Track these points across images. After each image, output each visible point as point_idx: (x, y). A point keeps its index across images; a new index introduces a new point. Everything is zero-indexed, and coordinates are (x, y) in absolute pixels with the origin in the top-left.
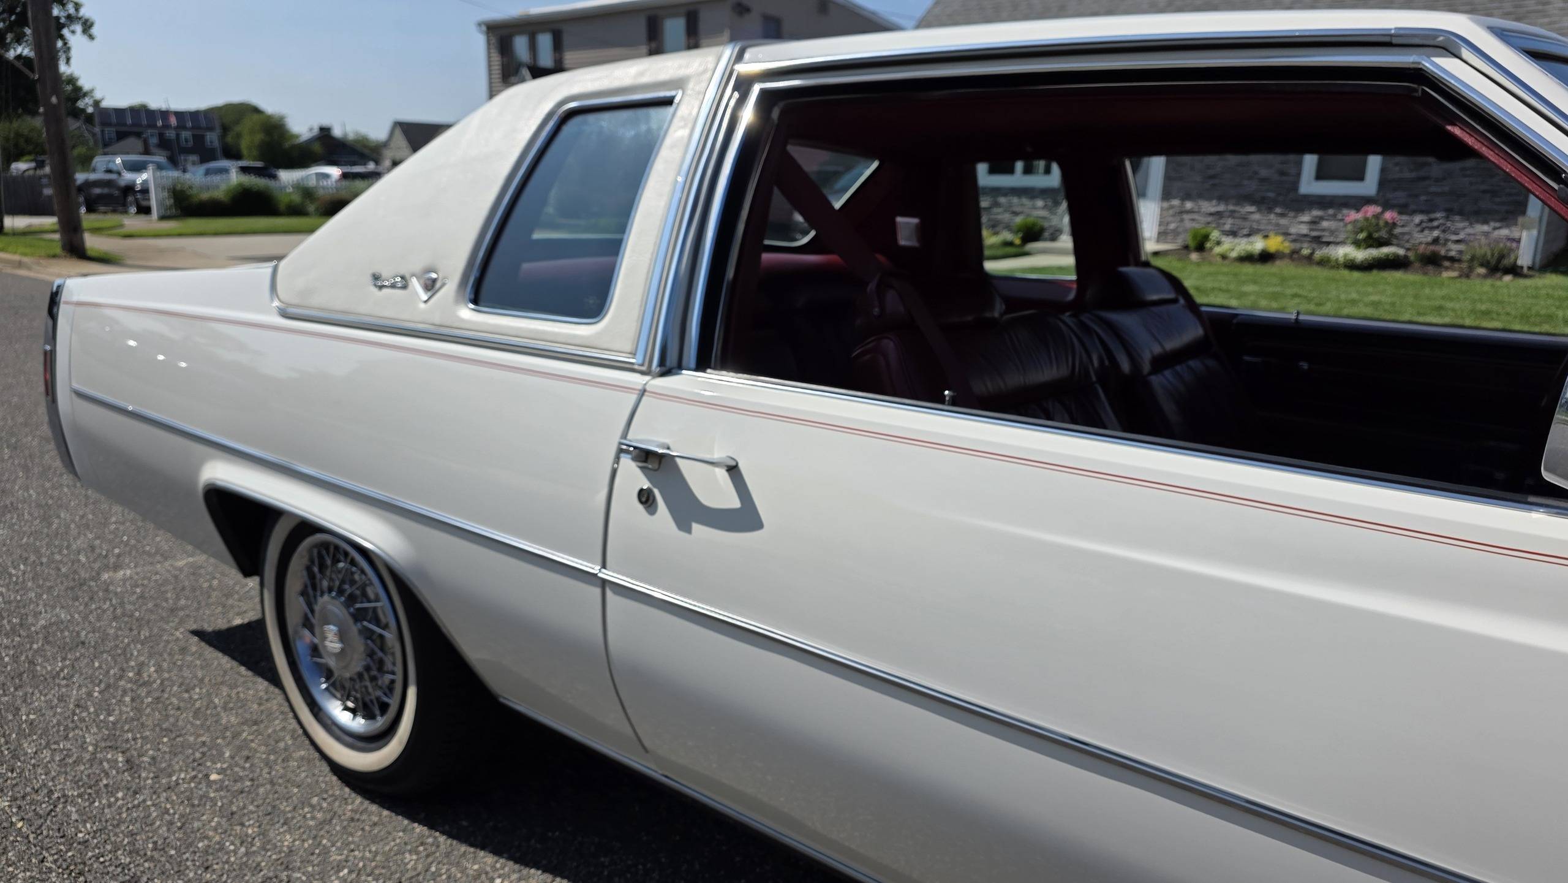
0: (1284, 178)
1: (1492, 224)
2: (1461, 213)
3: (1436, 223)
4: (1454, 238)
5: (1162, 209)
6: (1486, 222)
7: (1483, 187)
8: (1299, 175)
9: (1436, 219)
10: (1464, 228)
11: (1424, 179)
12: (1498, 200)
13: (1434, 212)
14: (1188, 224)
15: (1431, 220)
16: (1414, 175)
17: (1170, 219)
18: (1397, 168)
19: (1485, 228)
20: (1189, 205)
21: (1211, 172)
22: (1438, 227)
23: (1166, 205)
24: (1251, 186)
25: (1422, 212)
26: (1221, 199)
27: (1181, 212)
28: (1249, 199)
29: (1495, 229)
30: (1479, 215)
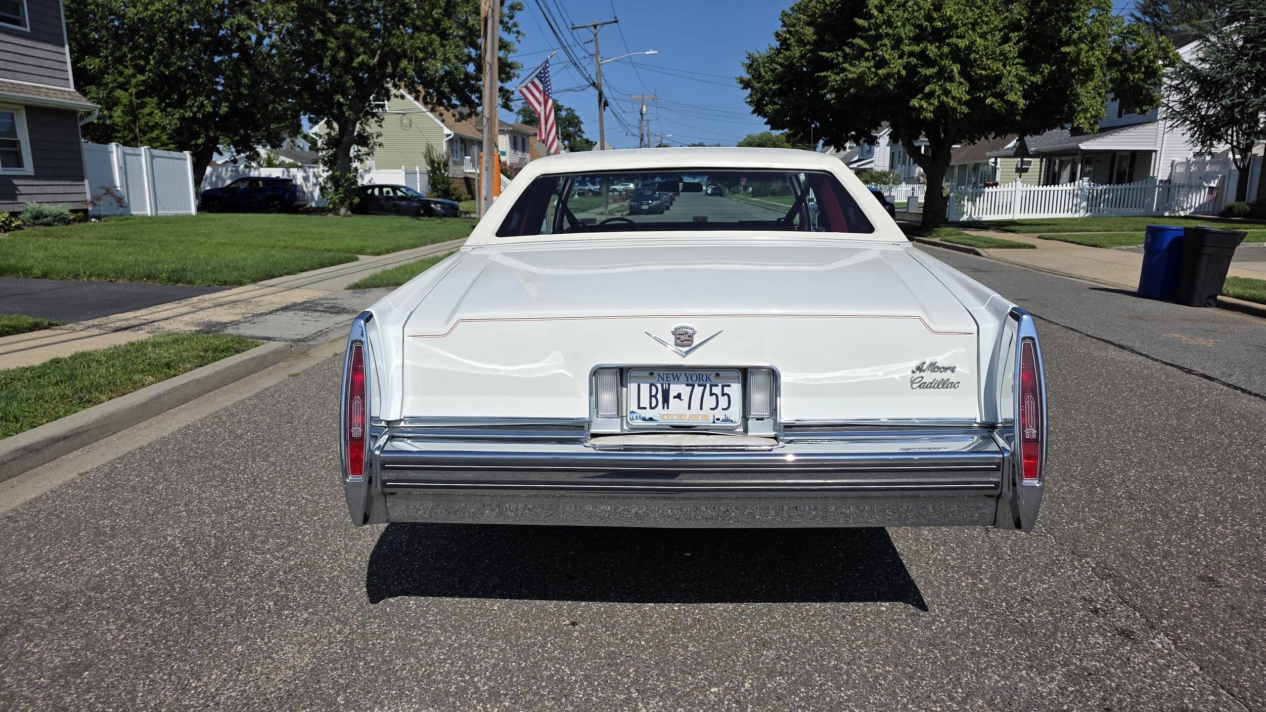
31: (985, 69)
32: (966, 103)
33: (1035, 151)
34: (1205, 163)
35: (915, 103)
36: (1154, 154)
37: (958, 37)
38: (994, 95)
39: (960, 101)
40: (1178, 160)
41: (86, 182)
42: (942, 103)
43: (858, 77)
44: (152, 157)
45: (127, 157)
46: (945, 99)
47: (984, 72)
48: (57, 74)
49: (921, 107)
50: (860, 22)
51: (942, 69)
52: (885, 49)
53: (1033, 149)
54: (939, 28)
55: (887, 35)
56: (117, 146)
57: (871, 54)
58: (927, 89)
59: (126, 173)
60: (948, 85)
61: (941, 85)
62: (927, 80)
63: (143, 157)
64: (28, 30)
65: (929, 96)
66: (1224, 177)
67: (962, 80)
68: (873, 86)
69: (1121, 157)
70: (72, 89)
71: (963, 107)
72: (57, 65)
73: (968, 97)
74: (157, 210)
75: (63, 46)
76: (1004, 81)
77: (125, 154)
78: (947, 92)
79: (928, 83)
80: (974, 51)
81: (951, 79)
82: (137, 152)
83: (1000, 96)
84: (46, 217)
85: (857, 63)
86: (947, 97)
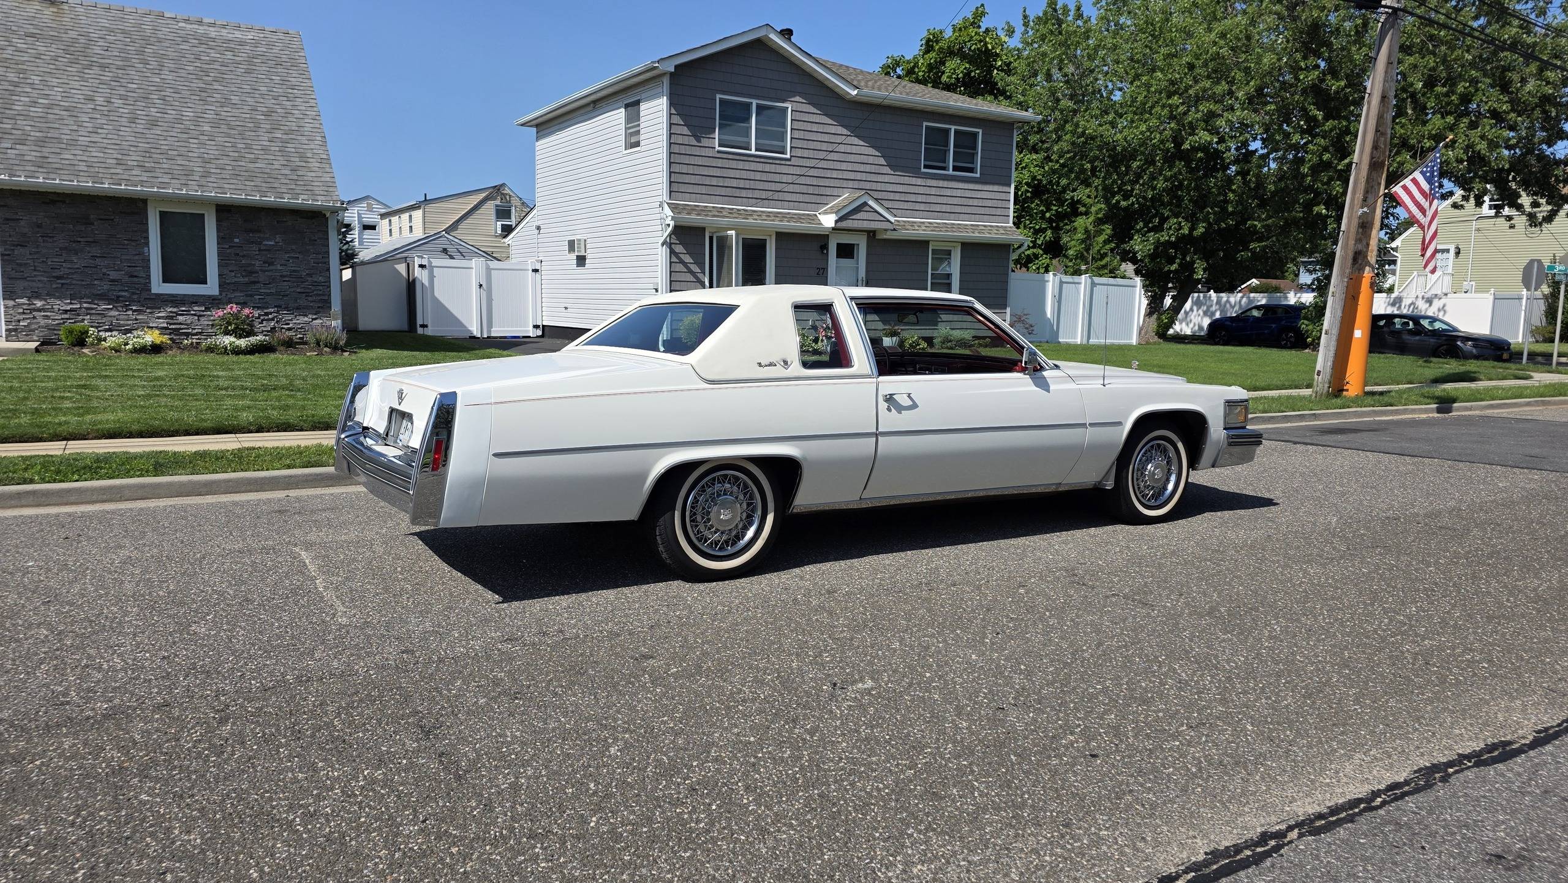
0: (135, 279)
1: (310, 316)
2: (287, 309)
3: (270, 316)
4: (285, 326)
5: (6, 307)
6: (306, 316)
7: (299, 290)
8: (149, 277)
9: (271, 313)
10: (291, 320)
11: (255, 283)
12: (310, 299)
13: (267, 308)
14: (43, 322)
15: (267, 314)
16: (246, 279)
17: (21, 317)
18: (233, 274)
19: (306, 319)
20: (39, 304)
21: (57, 273)
22: (273, 319)
23: (11, 303)
24: (105, 286)
25: (258, 308)
26: (73, 297)
27: (32, 311)
28: (103, 297)
29: (313, 319)
30: (302, 310)
41: (1008, 310)
44: (1093, 284)
45: (1065, 285)
48: (999, 212)
56: (1055, 275)
59: (1059, 302)
63: (1083, 286)
64: (978, 175)
70: (1011, 224)
72: (1000, 204)
74: (1089, 338)
75: (1010, 186)
77: (1061, 283)
82: (1076, 281)
84: (951, 341)
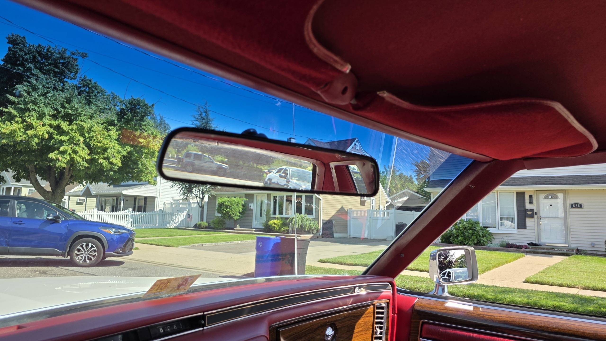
31: (99, 142)
32: (86, 161)
33: (96, 194)
34: (179, 204)
35: (52, 155)
36: (156, 198)
37: (81, 121)
38: (105, 158)
39: (84, 159)
40: (166, 202)
42: (72, 159)
43: (11, 133)
46: (75, 156)
47: (99, 144)
49: (58, 159)
50: (12, 98)
51: (72, 138)
52: (32, 118)
53: (94, 193)
54: (70, 114)
55: (34, 110)
57: (20, 119)
58: (62, 149)
60: (77, 148)
61: (71, 148)
62: (61, 143)
65: (63, 153)
66: (189, 210)
67: (84, 147)
68: (21, 141)
69: (139, 199)
71: (85, 163)
73: (89, 157)
76: (109, 151)
78: (75, 152)
79: (62, 145)
80: (93, 131)
81: (77, 144)
83: (107, 159)
85: (9, 123)
86: (76, 155)
